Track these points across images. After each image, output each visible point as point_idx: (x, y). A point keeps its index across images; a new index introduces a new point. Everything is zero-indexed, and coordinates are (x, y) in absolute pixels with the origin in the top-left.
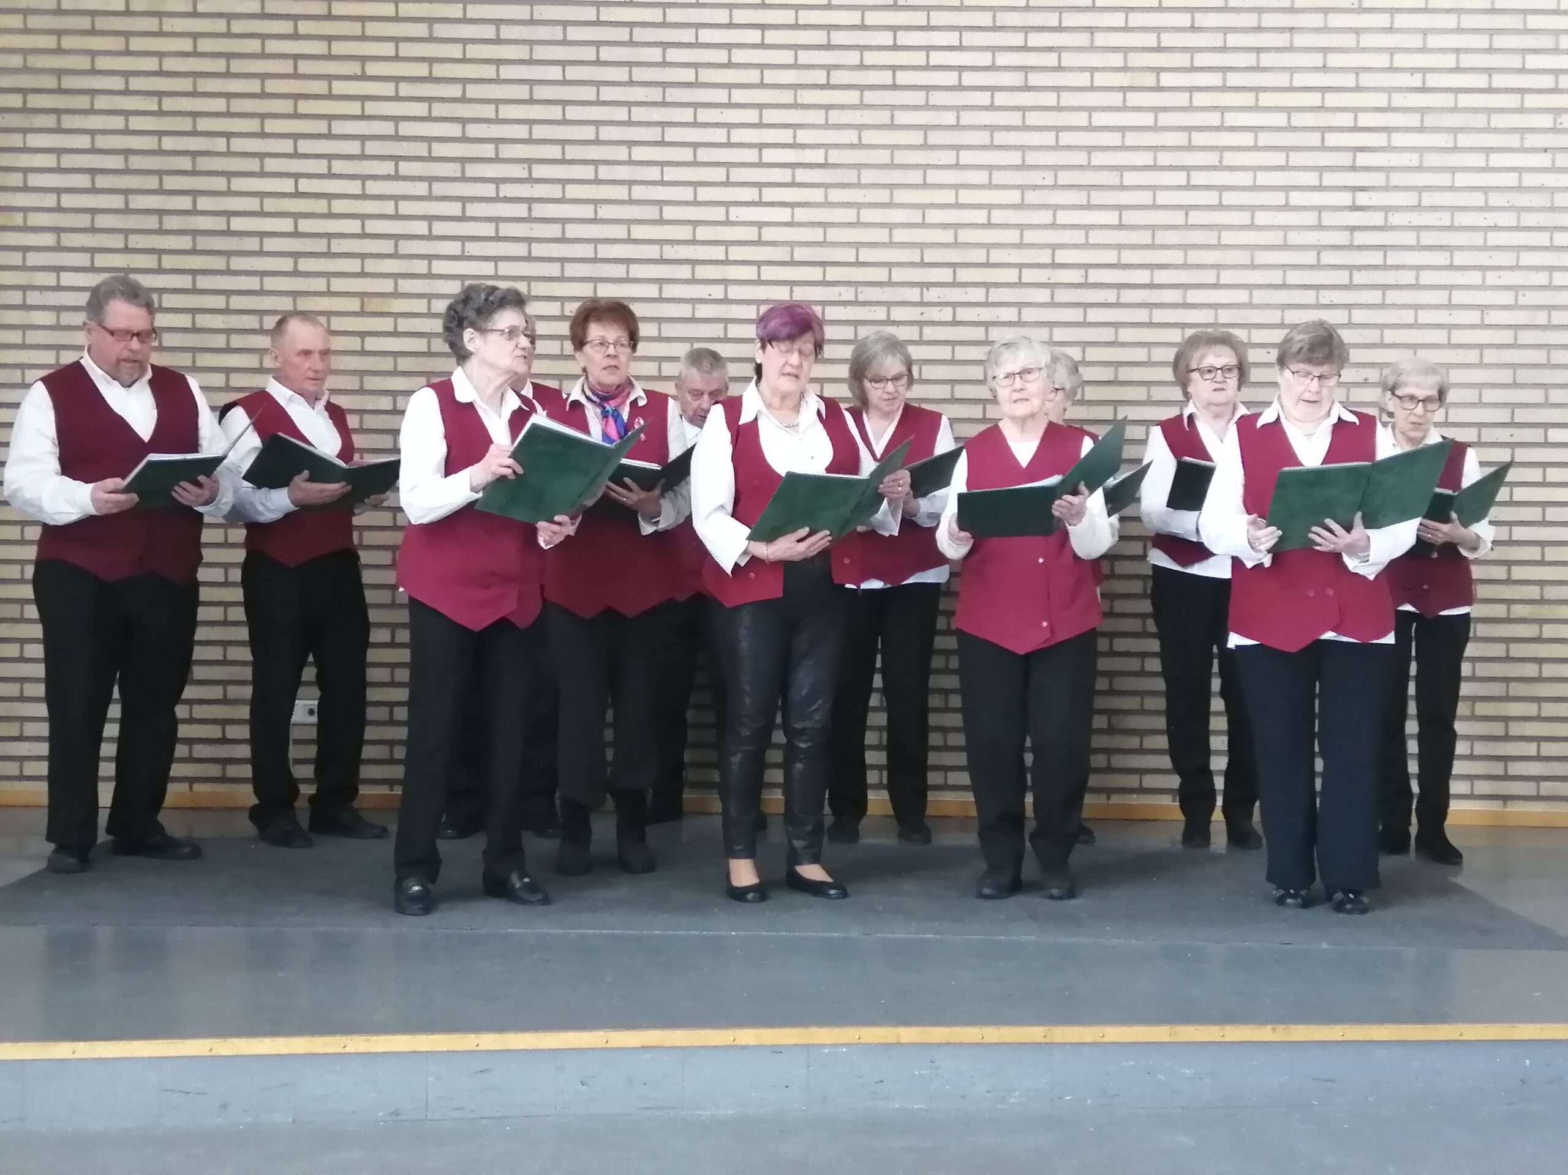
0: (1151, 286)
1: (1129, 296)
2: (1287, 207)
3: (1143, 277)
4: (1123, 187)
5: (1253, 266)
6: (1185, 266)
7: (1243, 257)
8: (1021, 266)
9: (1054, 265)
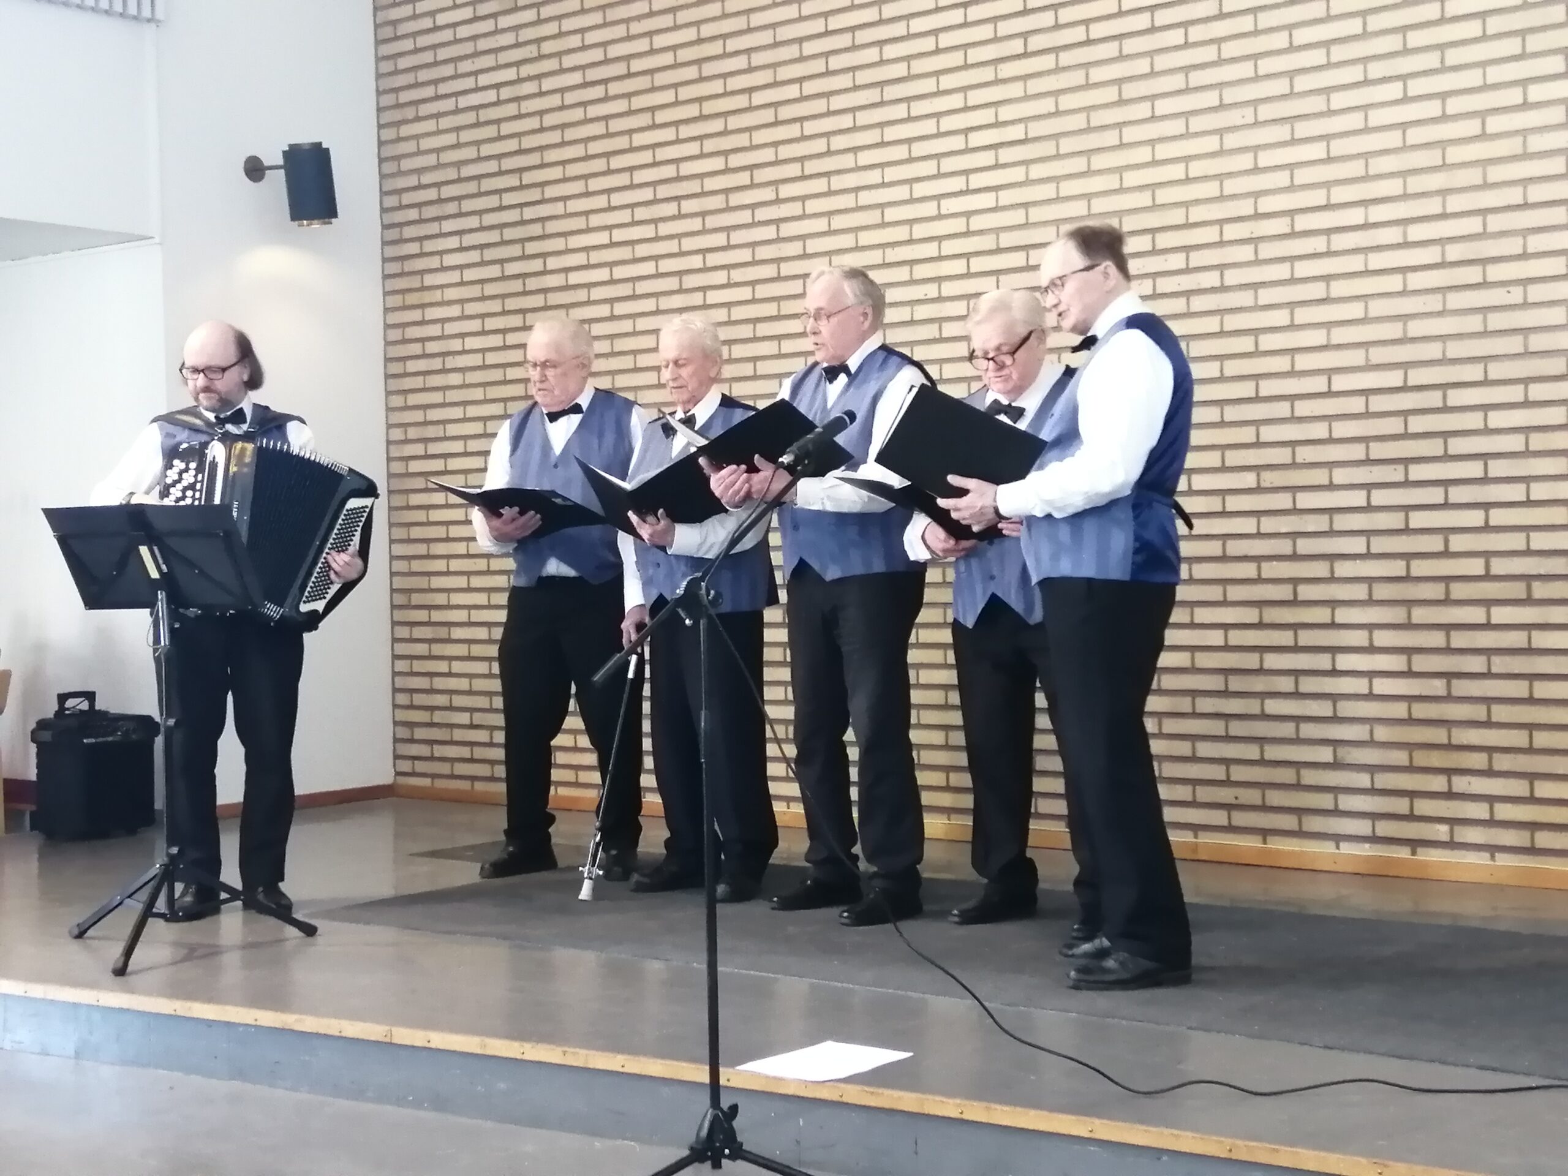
0: (1366, 226)
1: (1341, 241)
2: (1525, 106)
3: (1355, 216)
4: (1330, 113)
5: (1486, 186)
6: (1405, 197)
7: (1473, 176)
8: (1221, 222)
9: (1257, 216)
